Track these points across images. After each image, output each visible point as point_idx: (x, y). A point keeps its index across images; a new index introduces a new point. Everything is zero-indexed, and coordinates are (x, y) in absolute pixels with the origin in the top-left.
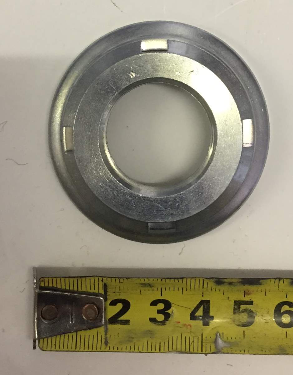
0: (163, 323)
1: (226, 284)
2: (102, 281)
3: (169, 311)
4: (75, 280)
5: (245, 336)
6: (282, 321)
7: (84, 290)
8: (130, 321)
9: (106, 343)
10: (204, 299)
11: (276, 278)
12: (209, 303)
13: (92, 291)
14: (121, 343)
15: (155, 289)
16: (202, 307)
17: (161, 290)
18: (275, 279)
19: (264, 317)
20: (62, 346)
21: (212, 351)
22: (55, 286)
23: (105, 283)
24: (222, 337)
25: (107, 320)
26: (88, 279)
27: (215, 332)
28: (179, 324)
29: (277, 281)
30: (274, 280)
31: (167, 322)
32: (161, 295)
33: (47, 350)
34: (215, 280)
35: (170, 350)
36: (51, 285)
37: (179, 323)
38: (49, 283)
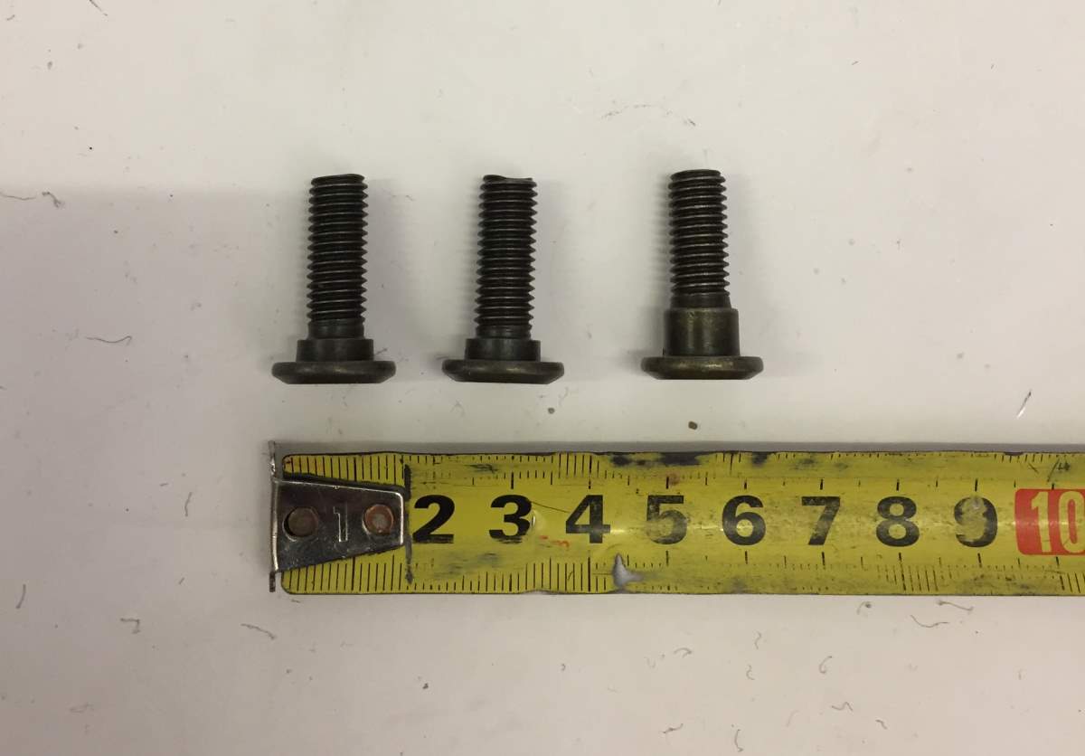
0: (515, 539)
1: (633, 463)
2: (402, 461)
3: (526, 518)
4: (351, 459)
5: (669, 561)
6: (738, 532)
7: (367, 478)
8: (455, 537)
9: (410, 578)
10: (592, 494)
11: (727, 452)
12: (602, 499)
13: (383, 480)
14: (437, 576)
15: (501, 476)
16: (588, 508)
17: (513, 476)
18: (724, 452)
19: (705, 525)
20: (325, 584)
21: (608, 589)
22: (312, 471)
23: (406, 466)
24: (626, 564)
25: (411, 534)
26: (375, 458)
27: (613, 553)
28: (546, 540)
29: (728, 457)
30: (722, 455)
31: (523, 537)
32: (512, 487)
33: (296, 591)
34: (613, 456)
35: (529, 589)
36: (305, 471)
37: (546, 538)
38: (300, 466)
